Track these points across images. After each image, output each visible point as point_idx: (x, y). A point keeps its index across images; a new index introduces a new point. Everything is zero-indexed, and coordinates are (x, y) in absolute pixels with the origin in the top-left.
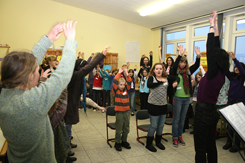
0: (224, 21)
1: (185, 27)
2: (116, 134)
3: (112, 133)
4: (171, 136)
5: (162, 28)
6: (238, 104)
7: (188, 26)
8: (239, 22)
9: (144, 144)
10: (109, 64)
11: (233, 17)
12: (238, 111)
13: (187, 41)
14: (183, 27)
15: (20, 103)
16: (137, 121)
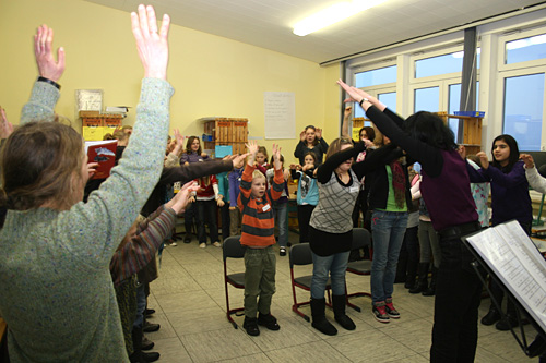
0: (478, 44)
1: (395, 58)
2: (246, 296)
3: (238, 297)
4: (370, 300)
5: (344, 62)
6: (509, 224)
7: (401, 57)
8: (510, 46)
9: (308, 320)
10: (228, 143)
11: (498, 34)
12: (507, 240)
13: (399, 89)
14: (390, 59)
15: (52, 243)
16: (292, 268)
